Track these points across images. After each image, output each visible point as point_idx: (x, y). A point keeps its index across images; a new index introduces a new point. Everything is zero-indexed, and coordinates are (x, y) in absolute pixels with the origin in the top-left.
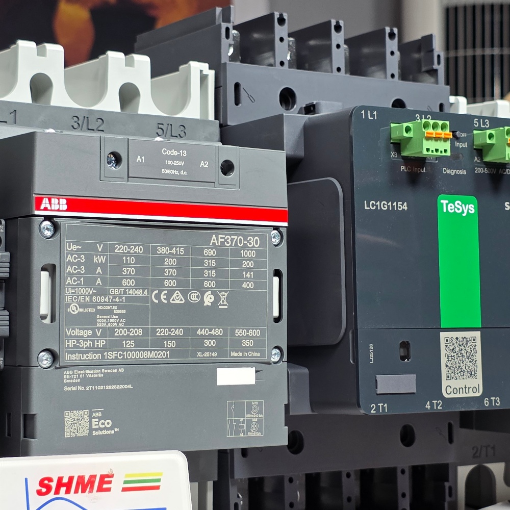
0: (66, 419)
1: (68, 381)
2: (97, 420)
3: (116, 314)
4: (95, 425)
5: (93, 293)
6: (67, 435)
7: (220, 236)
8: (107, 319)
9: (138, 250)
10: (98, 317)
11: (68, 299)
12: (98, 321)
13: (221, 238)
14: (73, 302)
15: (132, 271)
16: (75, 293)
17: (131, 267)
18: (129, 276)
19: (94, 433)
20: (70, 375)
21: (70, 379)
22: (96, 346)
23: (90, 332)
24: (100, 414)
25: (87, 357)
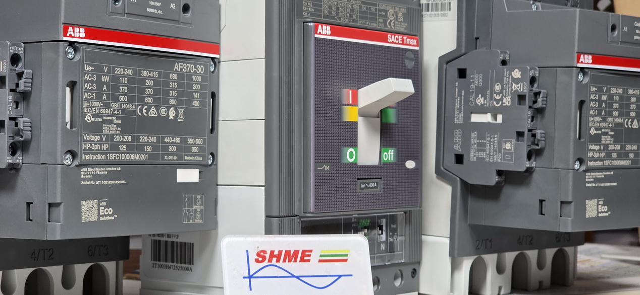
5: (101, 106)
6: (83, 220)
7: (180, 64)
8: (109, 127)
9: (129, 72)
10: (104, 125)
13: (181, 65)
14: (88, 112)
15: (125, 89)
17: (125, 86)
18: (123, 94)
23: (98, 138)
25: (97, 157)
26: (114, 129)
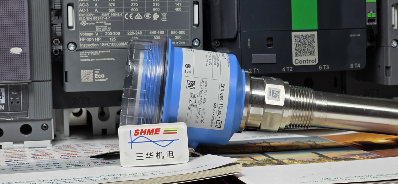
0: (82, 74)
1: (82, 57)
2: (97, 74)
3: (106, 25)
4: (96, 77)
8: (101, 28)
10: (96, 27)
11: (80, 19)
12: (96, 28)
16: (84, 16)
19: (96, 80)
20: (83, 54)
21: (83, 55)
22: (96, 40)
24: (98, 72)
25: (91, 45)
26: (104, 28)
